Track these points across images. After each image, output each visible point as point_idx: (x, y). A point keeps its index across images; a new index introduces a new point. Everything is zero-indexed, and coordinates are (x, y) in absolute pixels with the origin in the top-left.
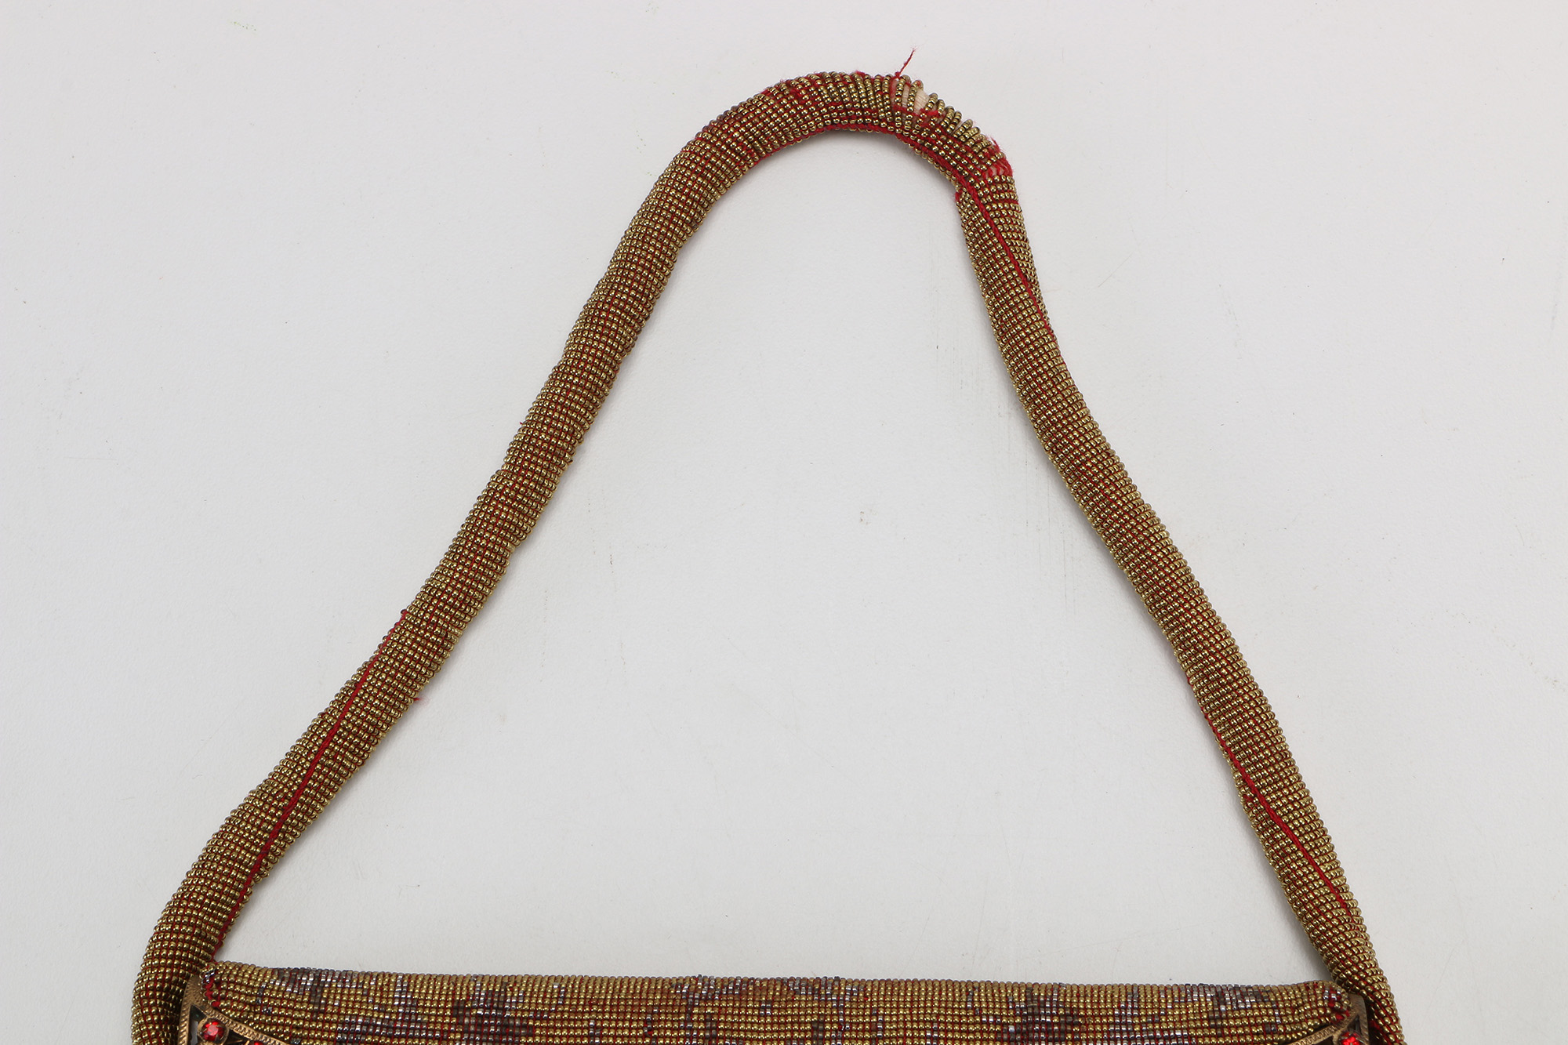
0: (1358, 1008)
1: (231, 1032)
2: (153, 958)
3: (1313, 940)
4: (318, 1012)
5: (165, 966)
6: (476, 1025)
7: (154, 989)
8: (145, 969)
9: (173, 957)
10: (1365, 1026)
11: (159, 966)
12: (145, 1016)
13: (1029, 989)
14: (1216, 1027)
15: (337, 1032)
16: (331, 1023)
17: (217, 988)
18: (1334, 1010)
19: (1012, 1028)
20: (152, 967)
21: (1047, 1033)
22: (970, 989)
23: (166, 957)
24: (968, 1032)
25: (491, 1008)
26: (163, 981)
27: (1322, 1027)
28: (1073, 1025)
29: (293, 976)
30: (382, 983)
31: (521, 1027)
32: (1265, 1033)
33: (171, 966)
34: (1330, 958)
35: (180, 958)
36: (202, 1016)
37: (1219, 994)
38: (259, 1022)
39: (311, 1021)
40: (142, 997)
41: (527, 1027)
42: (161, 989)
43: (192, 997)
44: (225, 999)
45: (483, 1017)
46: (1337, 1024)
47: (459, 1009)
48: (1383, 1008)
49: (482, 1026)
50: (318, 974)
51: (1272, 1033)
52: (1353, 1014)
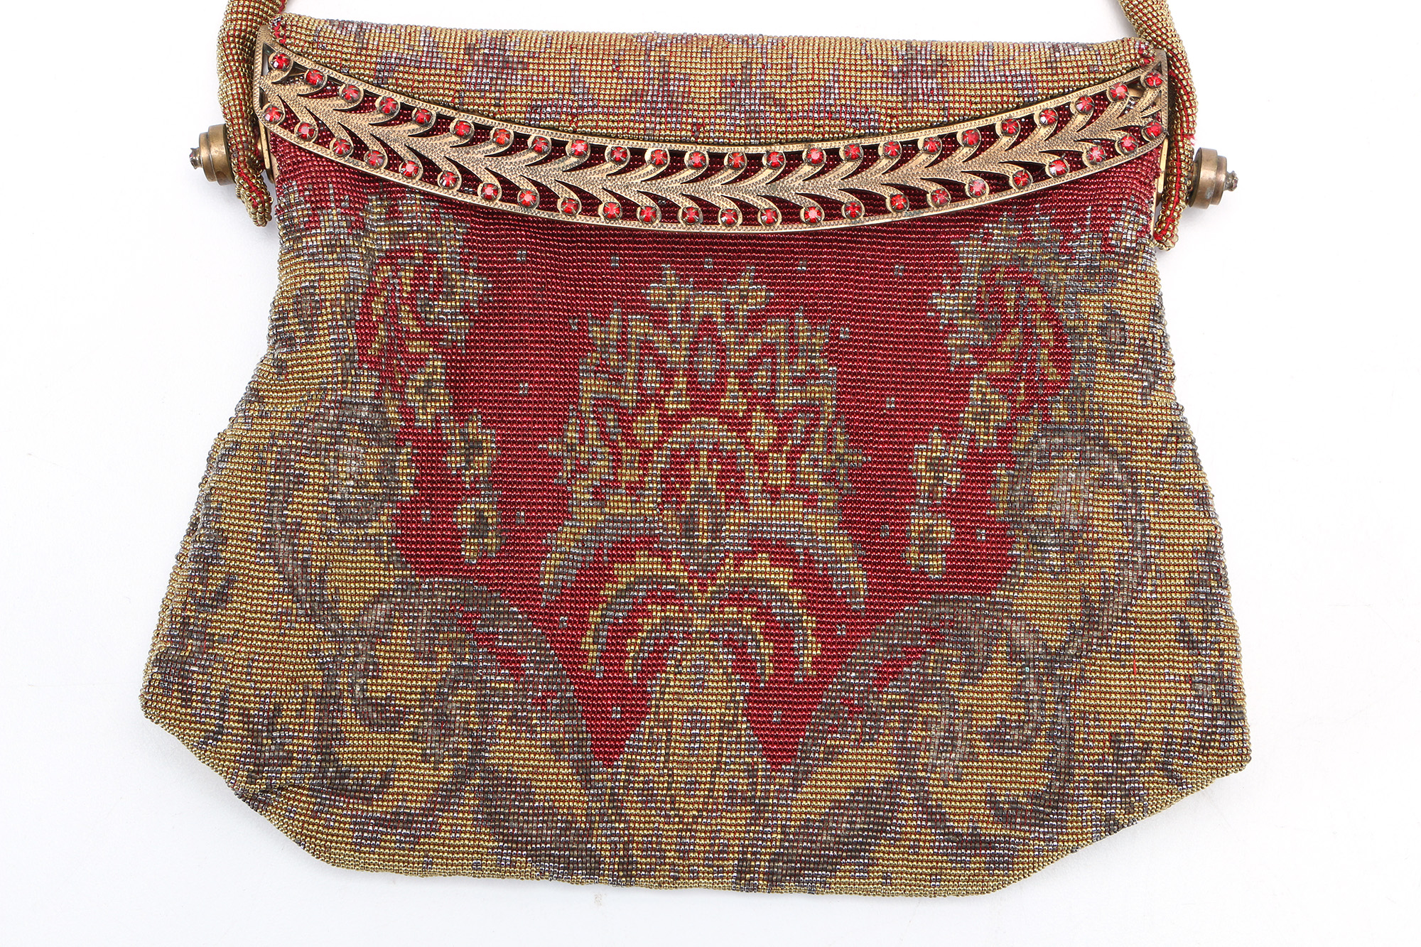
0: (1161, 56)
1: (295, 64)
2: (232, 13)
3: (1128, 13)
4: (362, 48)
5: (242, 20)
6: (484, 61)
7: (234, 36)
8: (226, 23)
9: (248, 13)
10: (1165, 69)
11: (237, 20)
12: (227, 56)
13: (909, 45)
14: (1052, 68)
15: (376, 64)
16: (371, 56)
17: (283, 30)
18: (1142, 56)
19: (895, 69)
20: (232, 20)
21: (922, 72)
22: (864, 43)
23: (242, 13)
24: (861, 71)
25: (495, 49)
26: (240, 30)
27: (1133, 69)
28: (942, 66)
29: (342, 25)
30: (411, 32)
31: (518, 63)
32: (1089, 72)
33: (246, 20)
34: (1140, 25)
35: (253, 14)
36: (272, 51)
37: (1055, 47)
38: (317, 56)
39: (356, 55)
40: (224, 43)
41: (522, 63)
42: (239, 36)
43: (264, 37)
44: (289, 37)
45: (488, 55)
46: (1144, 66)
47: (470, 50)
48: (1179, 60)
49: (488, 61)
50: (360, 25)
51: (1094, 73)
52: (1157, 61)
